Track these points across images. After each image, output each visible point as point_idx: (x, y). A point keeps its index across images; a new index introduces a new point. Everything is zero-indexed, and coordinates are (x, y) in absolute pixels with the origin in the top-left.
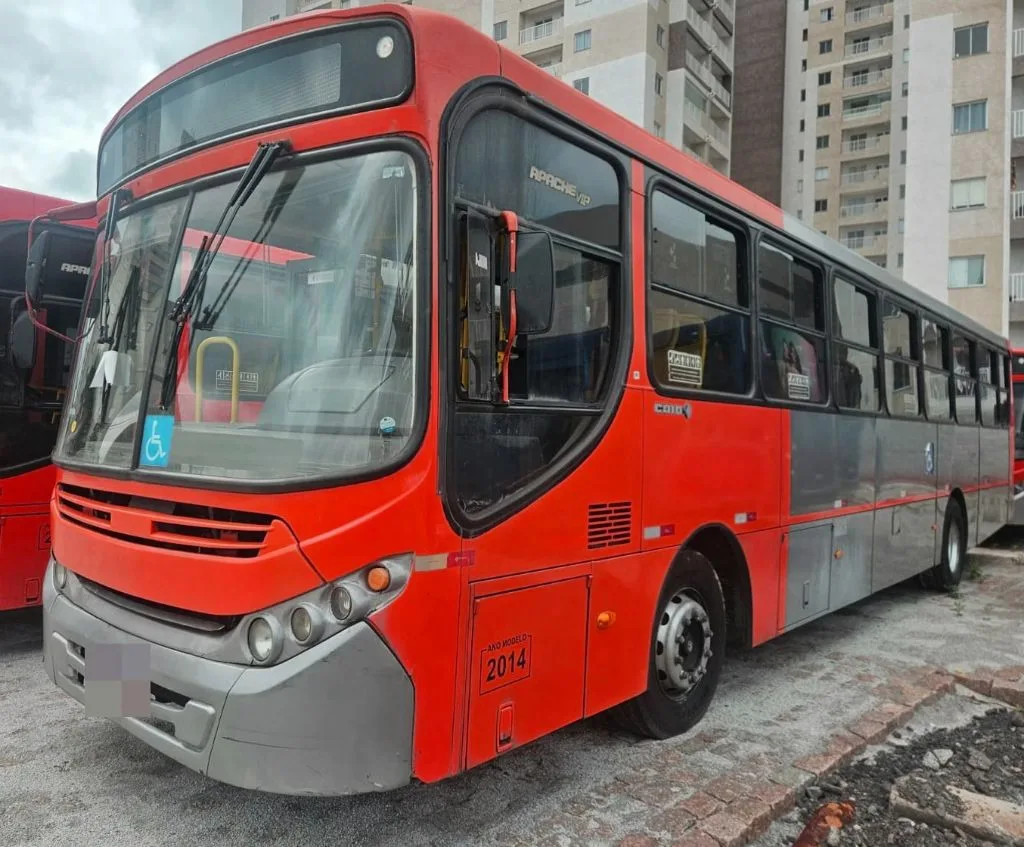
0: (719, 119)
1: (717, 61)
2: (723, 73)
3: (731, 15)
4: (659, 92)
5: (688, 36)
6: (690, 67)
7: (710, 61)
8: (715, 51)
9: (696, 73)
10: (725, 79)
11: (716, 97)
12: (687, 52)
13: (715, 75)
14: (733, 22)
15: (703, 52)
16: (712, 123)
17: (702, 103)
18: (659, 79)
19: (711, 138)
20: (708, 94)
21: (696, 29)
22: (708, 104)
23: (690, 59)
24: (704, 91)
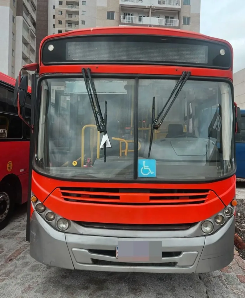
0: (33, 37)
1: (32, 17)
2: (34, 22)
3: (36, 3)
4: (13, 22)
5: (23, 6)
6: (24, 16)
7: (30, 16)
8: (31, 13)
9: (26, 19)
10: (34, 24)
11: (32, 29)
12: (23, 11)
13: (31, 22)
14: (36, 5)
15: (28, 13)
16: (31, 38)
17: (28, 30)
18: (14, 18)
19: (31, 42)
20: (29, 28)
21: (26, 4)
22: (29, 31)
23: (24, 14)
24: (29, 26)
